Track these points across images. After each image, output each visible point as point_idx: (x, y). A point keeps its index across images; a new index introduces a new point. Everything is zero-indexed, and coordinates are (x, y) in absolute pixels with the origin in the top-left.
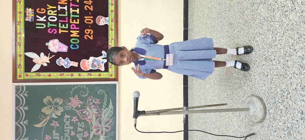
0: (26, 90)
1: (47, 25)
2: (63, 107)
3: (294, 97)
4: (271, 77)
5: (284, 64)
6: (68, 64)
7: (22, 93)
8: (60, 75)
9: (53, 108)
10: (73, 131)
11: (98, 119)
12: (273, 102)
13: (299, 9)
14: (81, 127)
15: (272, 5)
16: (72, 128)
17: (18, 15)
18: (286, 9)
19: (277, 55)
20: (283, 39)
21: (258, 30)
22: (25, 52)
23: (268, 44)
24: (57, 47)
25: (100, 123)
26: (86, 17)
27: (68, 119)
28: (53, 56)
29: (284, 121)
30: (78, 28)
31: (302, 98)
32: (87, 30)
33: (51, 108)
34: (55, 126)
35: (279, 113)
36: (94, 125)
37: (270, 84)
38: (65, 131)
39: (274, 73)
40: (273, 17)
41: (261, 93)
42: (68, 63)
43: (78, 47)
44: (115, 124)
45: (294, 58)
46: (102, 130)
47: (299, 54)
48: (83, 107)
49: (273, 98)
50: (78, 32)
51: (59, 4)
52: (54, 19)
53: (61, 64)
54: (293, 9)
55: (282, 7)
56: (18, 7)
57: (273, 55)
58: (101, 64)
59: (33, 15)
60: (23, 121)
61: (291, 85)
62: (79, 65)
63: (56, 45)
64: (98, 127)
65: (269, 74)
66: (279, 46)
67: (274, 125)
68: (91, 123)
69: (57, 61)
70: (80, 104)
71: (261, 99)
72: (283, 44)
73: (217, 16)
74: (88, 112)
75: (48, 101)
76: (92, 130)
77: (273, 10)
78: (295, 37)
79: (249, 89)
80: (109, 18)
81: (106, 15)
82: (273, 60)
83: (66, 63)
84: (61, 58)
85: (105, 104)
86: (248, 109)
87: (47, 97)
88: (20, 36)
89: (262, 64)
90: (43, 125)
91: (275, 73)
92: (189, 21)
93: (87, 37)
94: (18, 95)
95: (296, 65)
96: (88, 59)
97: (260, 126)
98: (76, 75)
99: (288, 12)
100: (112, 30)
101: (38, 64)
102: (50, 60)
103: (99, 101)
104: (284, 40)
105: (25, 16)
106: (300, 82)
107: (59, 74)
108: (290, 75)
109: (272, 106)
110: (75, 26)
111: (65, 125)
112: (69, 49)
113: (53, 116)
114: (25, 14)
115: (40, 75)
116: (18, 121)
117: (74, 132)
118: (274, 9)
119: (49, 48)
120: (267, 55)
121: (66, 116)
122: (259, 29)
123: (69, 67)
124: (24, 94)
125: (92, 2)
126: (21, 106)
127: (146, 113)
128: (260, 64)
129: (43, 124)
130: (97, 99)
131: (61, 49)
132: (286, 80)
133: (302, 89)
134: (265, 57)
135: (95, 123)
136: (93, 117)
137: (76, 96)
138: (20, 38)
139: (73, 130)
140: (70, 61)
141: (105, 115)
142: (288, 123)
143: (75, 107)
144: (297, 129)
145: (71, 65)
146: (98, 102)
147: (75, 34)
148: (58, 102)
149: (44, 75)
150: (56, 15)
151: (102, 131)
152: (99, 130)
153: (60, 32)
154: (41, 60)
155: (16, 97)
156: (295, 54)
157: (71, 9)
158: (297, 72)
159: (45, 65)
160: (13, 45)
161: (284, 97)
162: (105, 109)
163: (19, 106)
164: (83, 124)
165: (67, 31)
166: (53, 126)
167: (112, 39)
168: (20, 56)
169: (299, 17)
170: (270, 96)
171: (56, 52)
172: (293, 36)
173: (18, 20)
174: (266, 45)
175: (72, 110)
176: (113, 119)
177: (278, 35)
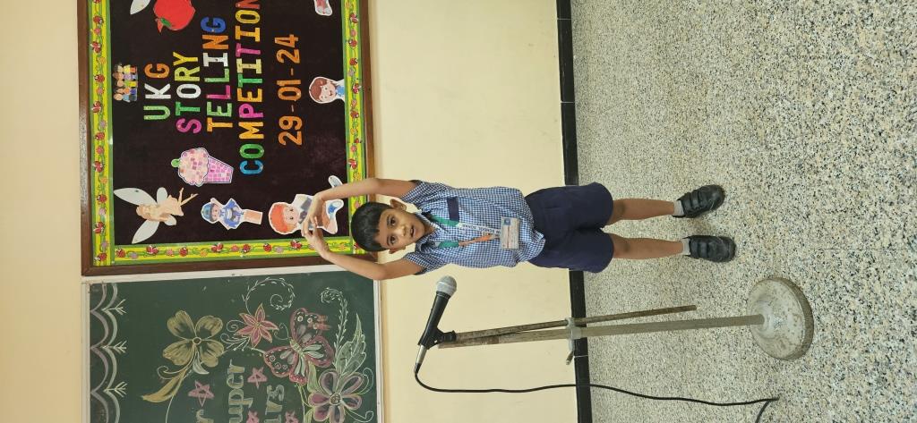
0: (120, 296)
1: (173, 110)
2: (223, 344)
3: (889, 271)
4: (818, 219)
5: (851, 178)
6: (233, 217)
7: (109, 306)
8: (214, 250)
9: (194, 345)
10: (253, 412)
11: (324, 375)
12: (828, 293)
13: (881, 15)
14: (276, 400)
15: (806, 12)
16: (250, 403)
17: (95, 86)
18: (845, 19)
19: (831, 153)
20: (843, 106)
21: (773, 85)
22: (115, 189)
23: (803, 124)
24: (204, 170)
25: (330, 387)
26: (281, 83)
27: (237, 376)
28: (192, 196)
29: (865, 344)
30: (261, 115)
31: (911, 272)
32: (285, 118)
33: (189, 345)
34: (202, 399)
35: (850, 321)
36: (313, 392)
37: (816, 239)
38: (230, 412)
39: (827, 207)
40: (812, 46)
41: (793, 268)
42: (234, 214)
43: (262, 168)
44: (374, 389)
45: (879, 157)
46: (336, 407)
47: (891, 144)
48: (280, 341)
49: (828, 280)
50: (261, 124)
51: (206, 51)
52: (193, 91)
53: (214, 218)
54: (866, 16)
55: (835, 13)
56: (95, 64)
57: (820, 152)
58: (328, 214)
59: (134, 84)
60: (113, 386)
61: (877, 237)
62: (265, 218)
63: (200, 164)
64: (326, 399)
65: (812, 211)
66: (835, 126)
67: (837, 361)
68: (305, 387)
69: (204, 209)
70: (270, 331)
71: (794, 287)
72: (845, 118)
73: (656, 56)
74: (294, 356)
75: (181, 324)
76: (308, 409)
77: (809, 24)
78: (877, 97)
79: (757, 262)
80: (346, 82)
81: (338, 75)
82: (820, 169)
83: (229, 215)
84: (213, 200)
85: (342, 328)
86: (758, 320)
87: (177, 314)
88: (100, 144)
89: (791, 185)
90: (169, 396)
91: (829, 207)
92: (575, 79)
93: (285, 138)
94: (99, 310)
95: (886, 178)
96: (290, 200)
97: (797, 367)
98: (257, 248)
99: (853, 27)
100: (354, 115)
101: (152, 220)
102: (183, 207)
103: (325, 323)
104: (847, 107)
105: (114, 88)
106: (902, 224)
107: (210, 246)
108: (872, 209)
109: (827, 306)
110: (251, 109)
111: (231, 395)
112: (237, 174)
113: (195, 369)
114: (114, 80)
115: (156, 253)
116: (100, 386)
117: (256, 414)
118: (813, 23)
119: (182, 175)
120: (802, 157)
121: (234, 369)
122: (776, 84)
123: (237, 226)
124: (113, 306)
125: (297, 39)
126: (105, 343)
127: (458, 338)
128: (785, 185)
129: (169, 393)
130: (320, 317)
131: (215, 175)
132: (862, 223)
133: (909, 244)
134: (796, 161)
135: (314, 386)
136: (308, 368)
137: (261, 310)
138: (101, 150)
139: (253, 409)
140: (240, 210)
141: (344, 363)
142: (876, 349)
143: (256, 341)
144: (904, 366)
145: (242, 220)
146: (322, 325)
147: (251, 130)
148: (209, 326)
149: (169, 252)
150: (197, 79)
151: (337, 411)
152: (327, 407)
153: (209, 129)
154: (160, 208)
155: (92, 316)
156: (881, 145)
157: (239, 61)
158: (890, 197)
159: (171, 222)
160: (81, 168)
161: (861, 274)
162: (342, 344)
163: (102, 342)
164: (280, 392)
165: (229, 125)
166: (196, 398)
167: (356, 141)
168: (103, 199)
169: (884, 38)
170: (820, 274)
171: (199, 183)
172: (871, 95)
173: (95, 99)
174: (798, 127)
175: (248, 351)
176: (367, 372)
177: (831, 94)
